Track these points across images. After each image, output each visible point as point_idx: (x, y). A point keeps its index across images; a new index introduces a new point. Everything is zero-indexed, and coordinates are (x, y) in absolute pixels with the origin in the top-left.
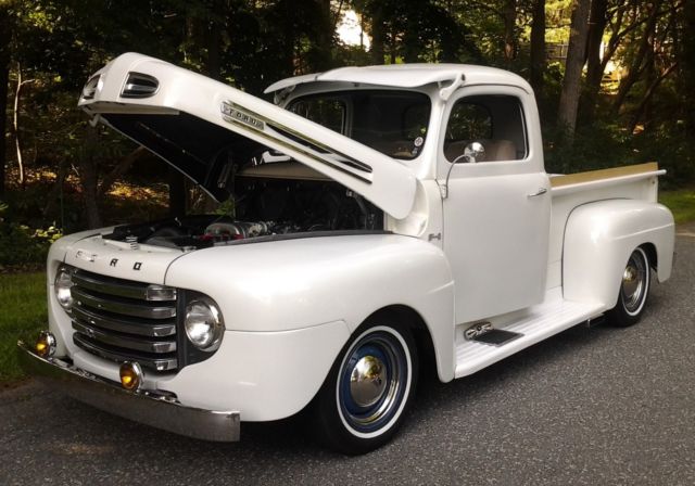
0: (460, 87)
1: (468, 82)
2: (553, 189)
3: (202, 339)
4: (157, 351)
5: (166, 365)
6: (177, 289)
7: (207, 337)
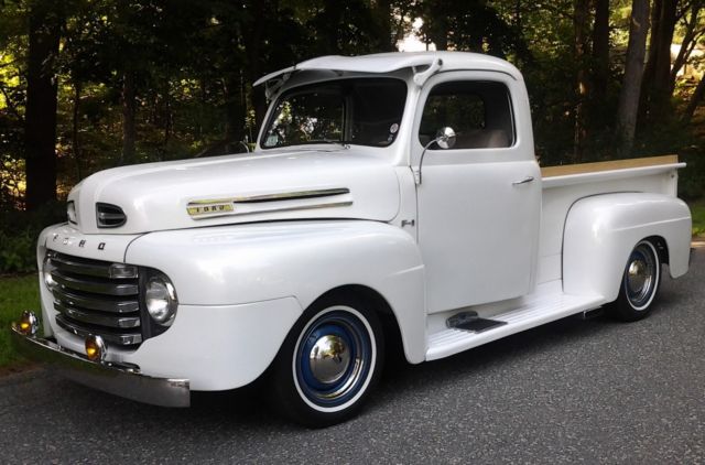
0: (437, 72)
1: (445, 67)
2: (544, 179)
3: (160, 313)
4: (122, 326)
5: (131, 339)
6: (138, 267)
7: (165, 312)
